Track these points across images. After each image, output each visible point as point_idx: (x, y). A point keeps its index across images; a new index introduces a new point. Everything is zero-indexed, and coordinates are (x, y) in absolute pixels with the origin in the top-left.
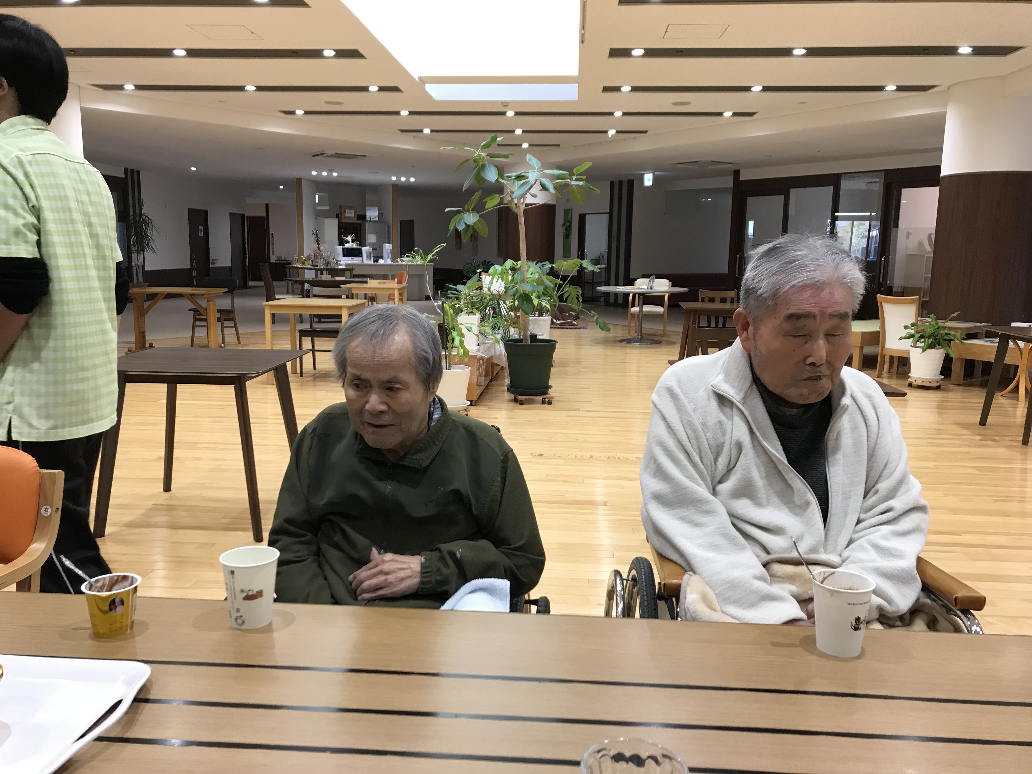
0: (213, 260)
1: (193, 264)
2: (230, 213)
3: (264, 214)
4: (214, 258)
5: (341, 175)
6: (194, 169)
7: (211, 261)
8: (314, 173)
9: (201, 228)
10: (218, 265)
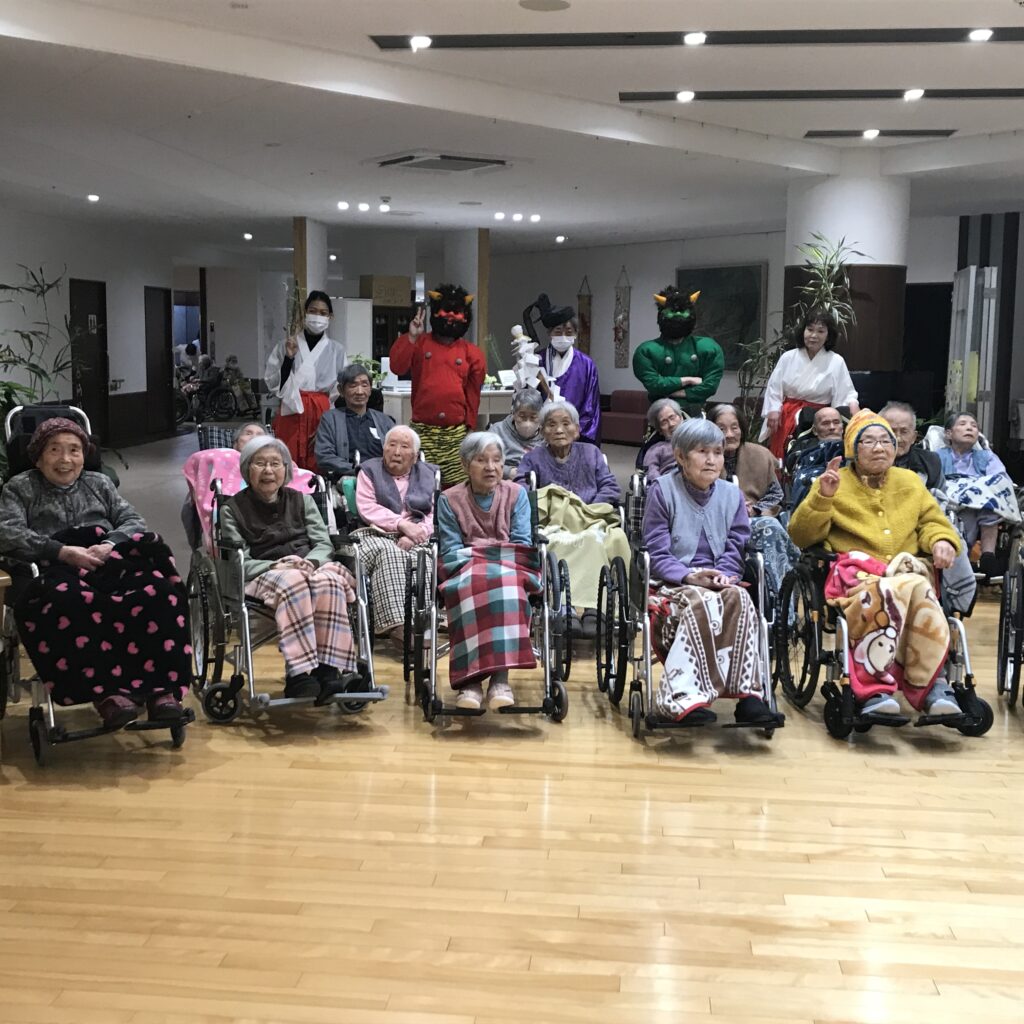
0: (114, 381)
1: (78, 391)
2: (146, 288)
3: (197, 288)
4: (118, 378)
5: (395, 209)
6: (93, 198)
7: (110, 383)
8: (343, 206)
9: (93, 317)
10: (124, 390)
